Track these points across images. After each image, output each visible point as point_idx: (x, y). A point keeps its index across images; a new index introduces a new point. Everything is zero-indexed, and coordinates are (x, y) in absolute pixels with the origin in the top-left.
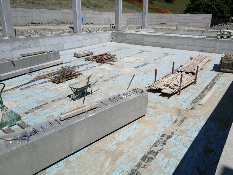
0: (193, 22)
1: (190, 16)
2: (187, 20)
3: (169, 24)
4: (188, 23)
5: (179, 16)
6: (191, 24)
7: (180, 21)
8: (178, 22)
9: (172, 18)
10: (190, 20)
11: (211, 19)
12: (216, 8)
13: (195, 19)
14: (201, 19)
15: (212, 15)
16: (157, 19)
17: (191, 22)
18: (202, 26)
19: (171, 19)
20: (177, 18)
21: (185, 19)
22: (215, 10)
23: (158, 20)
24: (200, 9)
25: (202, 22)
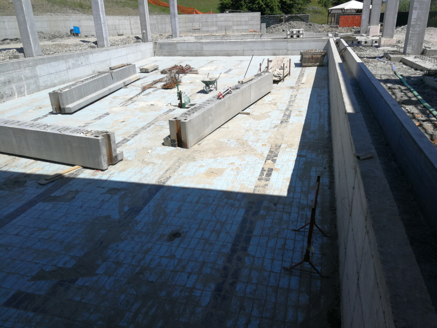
0: (237, 25)
1: (232, 17)
2: (229, 22)
3: (205, 29)
4: (231, 27)
5: (217, 17)
6: (235, 28)
7: (219, 24)
8: (216, 25)
9: (208, 20)
10: (233, 21)
11: (260, 18)
12: (262, 4)
13: (239, 20)
14: (247, 19)
15: (260, 13)
16: (186, 23)
17: (234, 25)
18: (250, 29)
19: (207, 22)
20: (215, 20)
21: (226, 21)
22: (262, 6)
23: (188, 24)
24: (242, 6)
25: (249, 23)
